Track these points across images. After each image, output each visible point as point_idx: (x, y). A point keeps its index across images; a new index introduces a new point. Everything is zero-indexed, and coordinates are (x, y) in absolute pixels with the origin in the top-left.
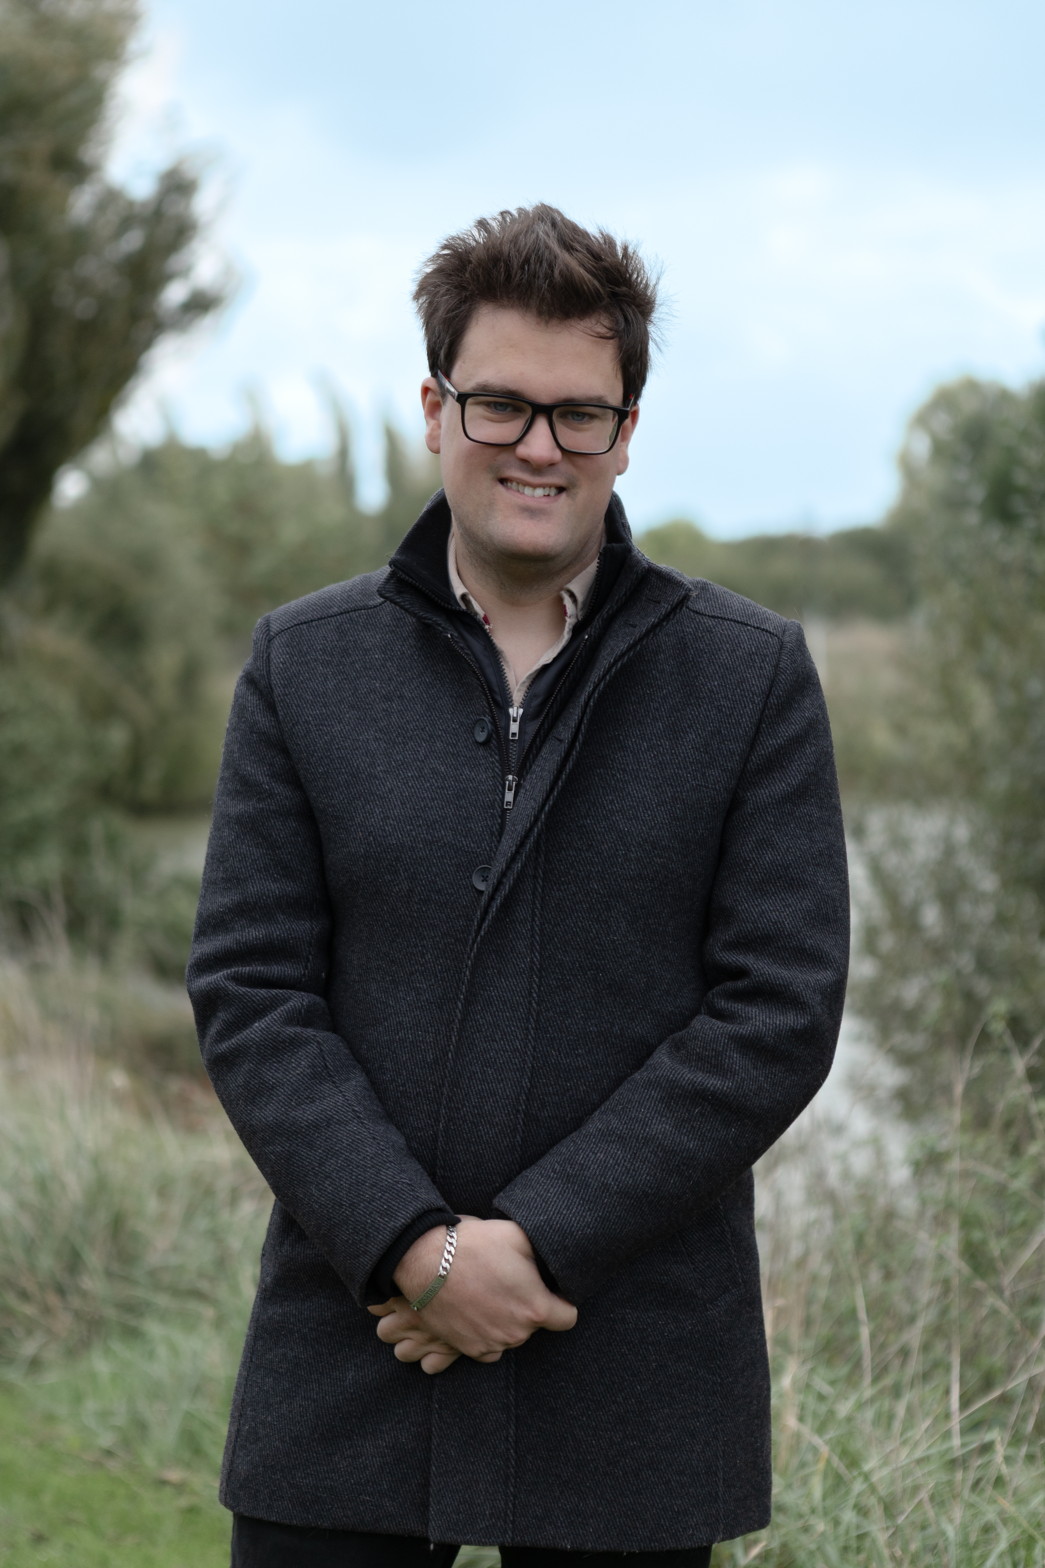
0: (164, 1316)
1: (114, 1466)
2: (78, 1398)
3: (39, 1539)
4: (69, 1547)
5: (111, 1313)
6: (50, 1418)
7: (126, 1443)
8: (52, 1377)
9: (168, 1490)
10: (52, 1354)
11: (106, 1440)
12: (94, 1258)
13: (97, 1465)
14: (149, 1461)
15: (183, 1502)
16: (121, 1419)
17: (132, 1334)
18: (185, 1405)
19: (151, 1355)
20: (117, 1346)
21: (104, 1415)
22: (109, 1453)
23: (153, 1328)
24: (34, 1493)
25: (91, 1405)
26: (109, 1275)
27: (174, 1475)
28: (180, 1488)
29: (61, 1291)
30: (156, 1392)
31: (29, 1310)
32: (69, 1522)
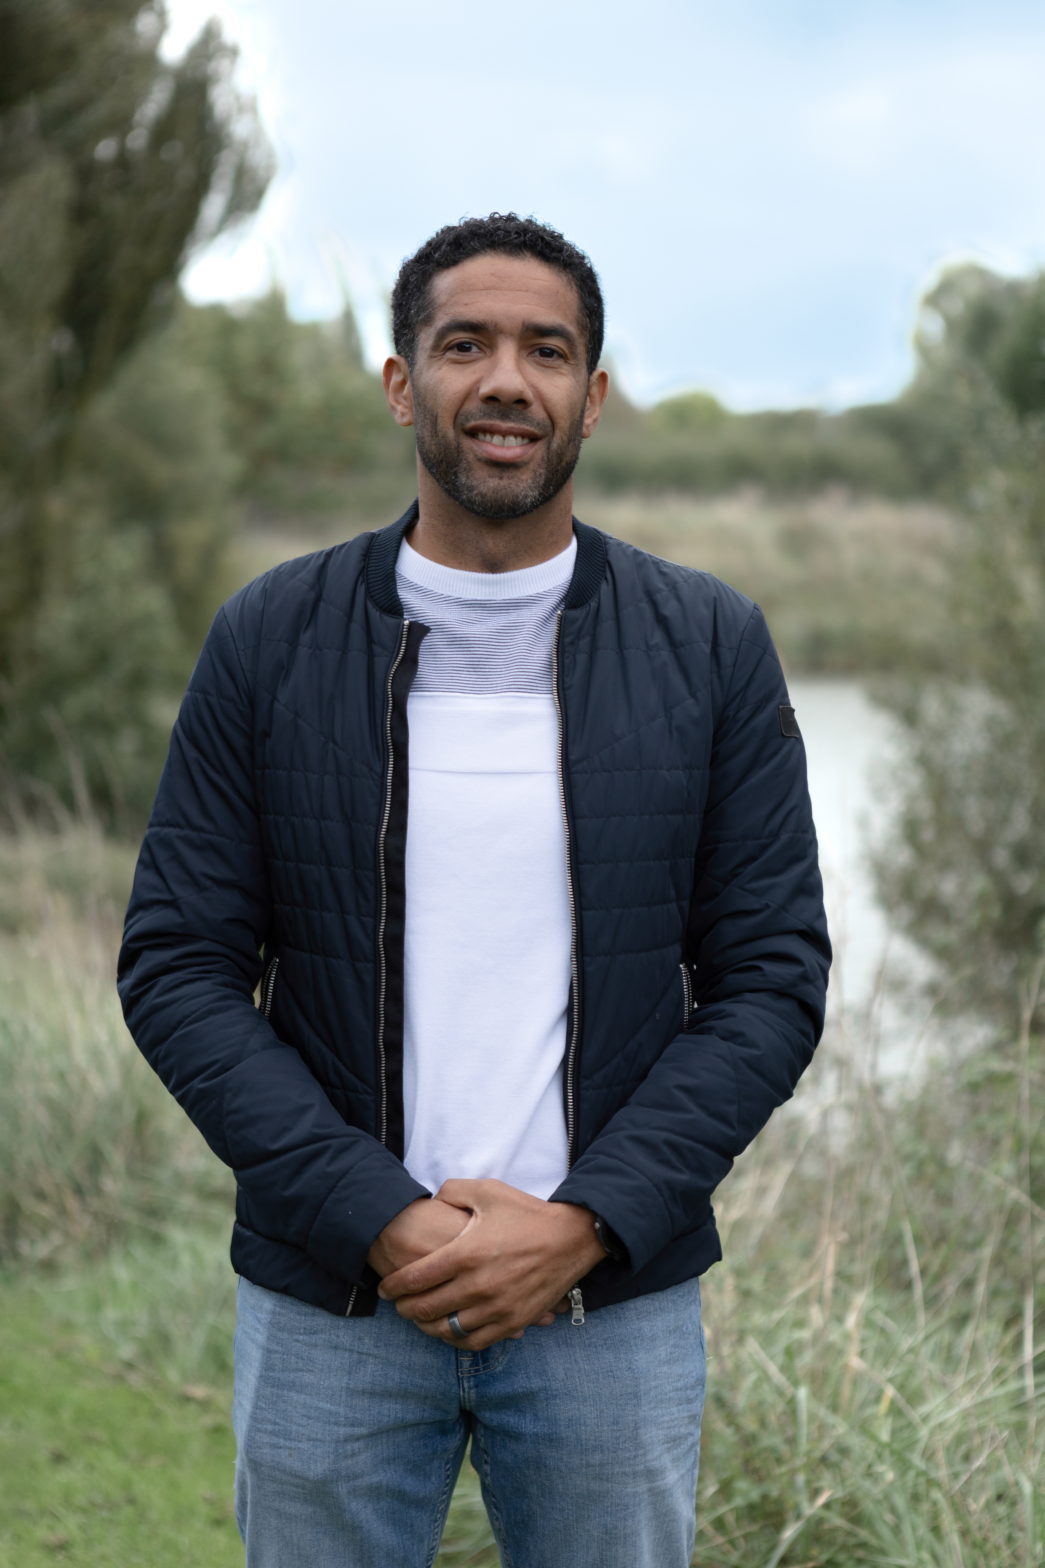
0: (186, 1220)
1: (136, 1380)
2: (96, 1305)
3: (59, 1459)
4: (90, 1468)
5: (130, 1216)
6: (67, 1326)
7: (147, 1355)
8: (71, 1283)
9: (192, 1408)
10: (68, 1257)
11: (127, 1351)
12: (117, 1158)
13: (119, 1378)
14: (173, 1375)
15: (208, 1420)
16: (142, 1330)
17: (157, 1240)
18: (211, 1318)
19: (174, 1264)
20: (140, 1252)
21: (124, 1326)
22: (130, 1365)
23: (177, 1235)
24: (53, 1408)
25: (111, 1314)
26: (132, 1174)
27: (199, 1391)
28: (205, 1405)
29: (79, 1191)
30: (179, 1303)
31: (45, 1211)
32: (90, 1440)
